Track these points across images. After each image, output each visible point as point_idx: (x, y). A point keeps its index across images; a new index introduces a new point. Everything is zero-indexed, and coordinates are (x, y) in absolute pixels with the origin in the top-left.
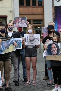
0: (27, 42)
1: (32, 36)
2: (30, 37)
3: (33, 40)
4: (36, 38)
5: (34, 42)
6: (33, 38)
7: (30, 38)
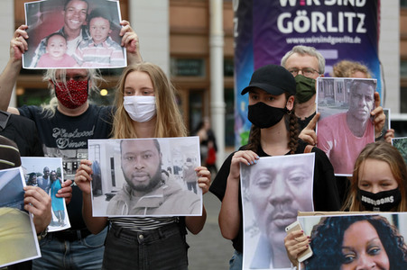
0: (109, 197)
1: (146, 156)
2: (131, 157)
3: (155, 183)
4: (177, 170)
5: (158, 194)
6: (151, 166)
7: (130, 167)
